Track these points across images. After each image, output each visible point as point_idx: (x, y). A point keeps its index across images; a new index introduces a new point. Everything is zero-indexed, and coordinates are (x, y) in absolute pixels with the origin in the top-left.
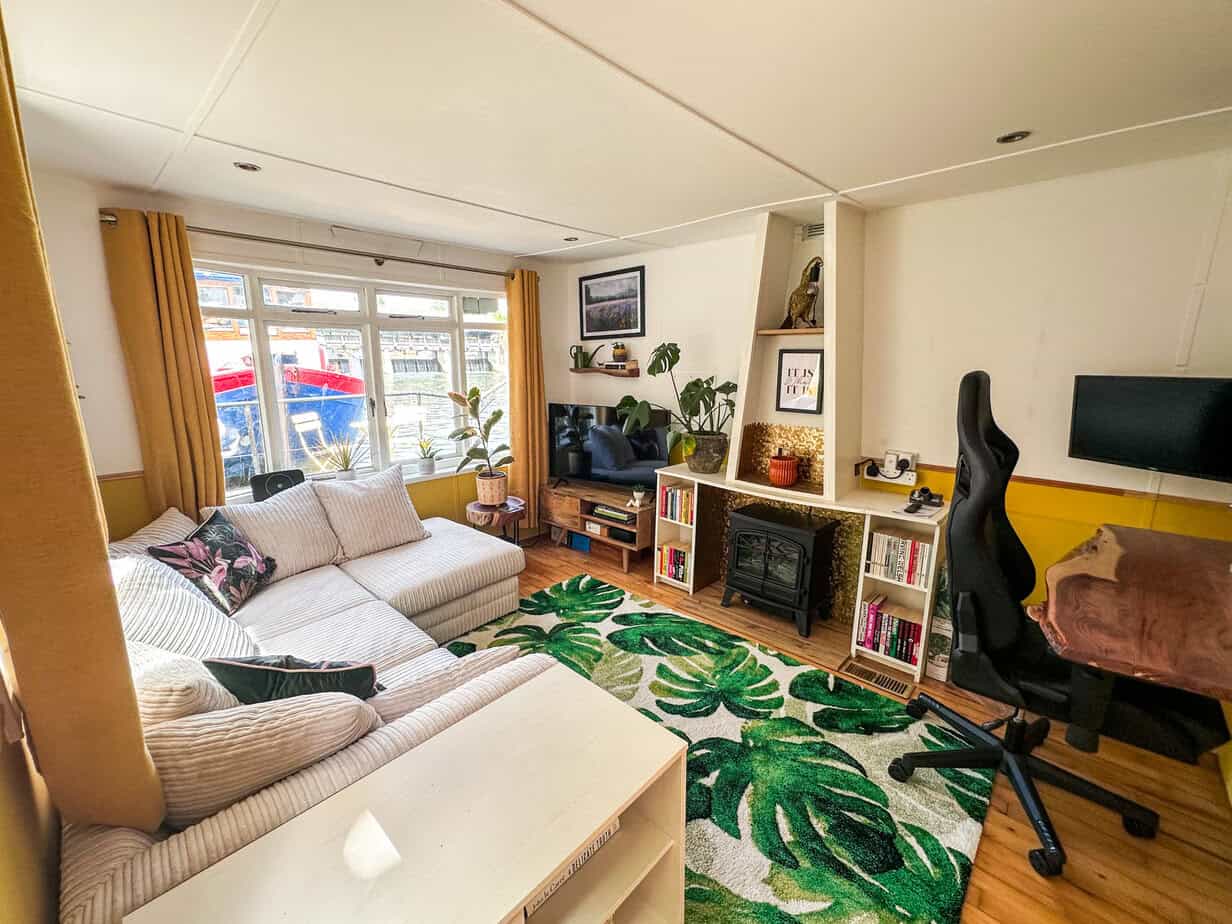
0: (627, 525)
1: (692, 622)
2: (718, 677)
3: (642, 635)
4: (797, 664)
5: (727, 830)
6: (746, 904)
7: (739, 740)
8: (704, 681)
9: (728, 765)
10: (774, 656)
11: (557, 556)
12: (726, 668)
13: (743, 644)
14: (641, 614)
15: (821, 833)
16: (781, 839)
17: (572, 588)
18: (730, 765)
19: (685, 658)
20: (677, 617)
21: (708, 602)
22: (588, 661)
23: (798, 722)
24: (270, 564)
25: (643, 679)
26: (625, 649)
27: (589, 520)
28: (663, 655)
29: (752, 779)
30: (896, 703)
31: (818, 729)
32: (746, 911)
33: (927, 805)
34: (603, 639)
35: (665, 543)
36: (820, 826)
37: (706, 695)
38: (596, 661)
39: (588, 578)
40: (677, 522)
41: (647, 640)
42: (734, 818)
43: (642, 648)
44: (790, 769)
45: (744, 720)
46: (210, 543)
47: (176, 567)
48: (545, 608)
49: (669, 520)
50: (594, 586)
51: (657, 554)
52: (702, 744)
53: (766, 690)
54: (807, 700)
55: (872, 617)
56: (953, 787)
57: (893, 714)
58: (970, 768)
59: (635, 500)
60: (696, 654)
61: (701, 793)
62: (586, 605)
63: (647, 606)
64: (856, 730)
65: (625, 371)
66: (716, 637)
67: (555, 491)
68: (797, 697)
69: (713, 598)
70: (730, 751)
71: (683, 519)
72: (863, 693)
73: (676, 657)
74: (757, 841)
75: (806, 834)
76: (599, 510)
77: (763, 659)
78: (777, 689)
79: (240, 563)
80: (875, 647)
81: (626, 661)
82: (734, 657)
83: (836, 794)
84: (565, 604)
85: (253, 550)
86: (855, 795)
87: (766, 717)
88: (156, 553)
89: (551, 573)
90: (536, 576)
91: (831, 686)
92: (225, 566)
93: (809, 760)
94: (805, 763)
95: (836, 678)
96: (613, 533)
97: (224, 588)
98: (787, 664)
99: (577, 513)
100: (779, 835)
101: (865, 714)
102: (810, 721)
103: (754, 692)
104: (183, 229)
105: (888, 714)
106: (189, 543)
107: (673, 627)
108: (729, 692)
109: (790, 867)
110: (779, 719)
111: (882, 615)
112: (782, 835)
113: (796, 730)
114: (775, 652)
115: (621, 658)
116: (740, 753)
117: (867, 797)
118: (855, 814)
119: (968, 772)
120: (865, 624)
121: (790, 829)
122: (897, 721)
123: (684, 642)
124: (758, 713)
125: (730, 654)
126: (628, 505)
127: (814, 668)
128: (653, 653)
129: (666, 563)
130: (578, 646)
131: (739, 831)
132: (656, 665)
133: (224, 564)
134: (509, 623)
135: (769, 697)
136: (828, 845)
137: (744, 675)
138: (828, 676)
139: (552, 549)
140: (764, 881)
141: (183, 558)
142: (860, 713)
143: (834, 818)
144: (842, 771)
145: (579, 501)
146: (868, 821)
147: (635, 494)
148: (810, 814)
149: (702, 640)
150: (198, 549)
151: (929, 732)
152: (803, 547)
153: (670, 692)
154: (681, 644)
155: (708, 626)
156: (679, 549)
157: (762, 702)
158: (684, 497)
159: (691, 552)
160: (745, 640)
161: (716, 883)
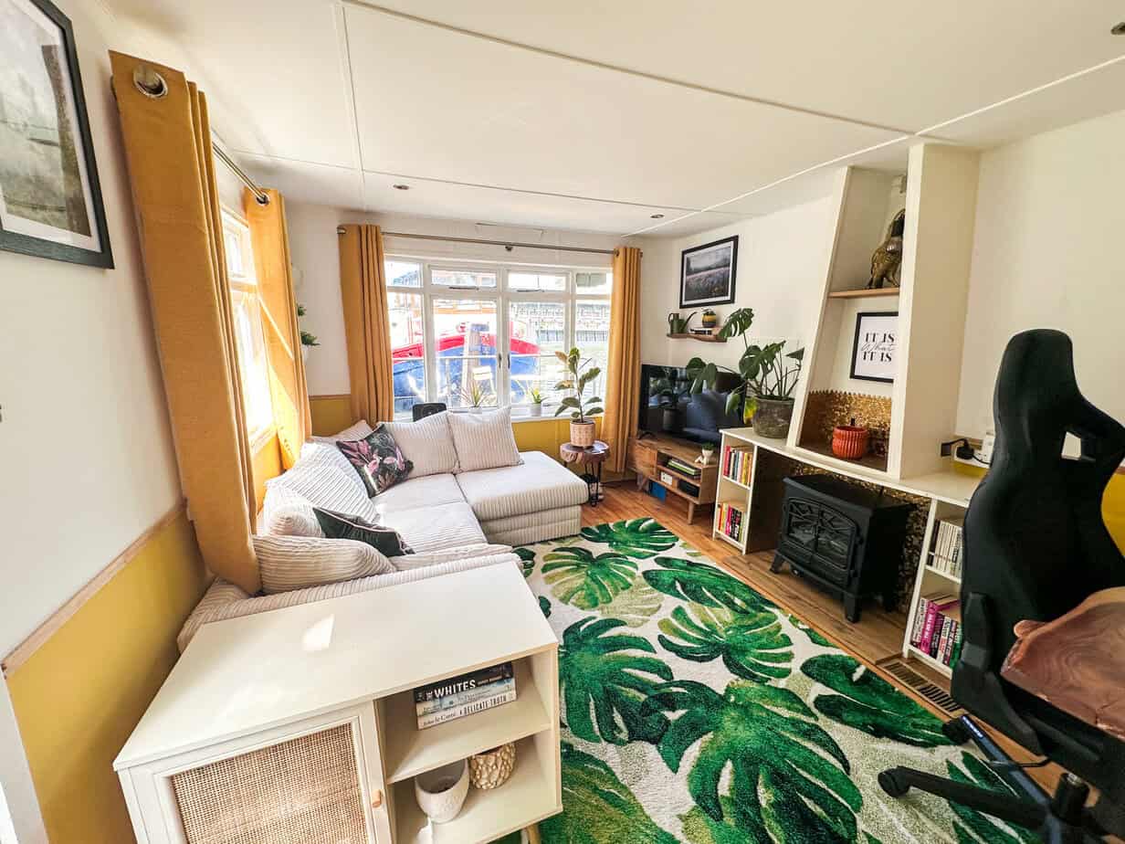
0: (693, 479)
1: (730, 579)
2: (731, 632)
3: (675, 579)
4: (827, 645)
5: (667, 760)
6: (652, 826)
7: (722, 692)
8: (714, 632)
9: (698, 709)
10: (803, 630)
11: (634, 499)
12: (742, 627)
13: (776, 611)
14: (683, 561)
15: (763, 803)
16: (717, 790)
17: (634, 526)
18: (700, 710)
19: (706, 607)
20: (718, 571)
21: (758, 565)
22: (616, 588)
23: (795, 697)
24: (409, 466)
25: (657, 614)
26: (652, 586)
27: (664, 471)
28: (686, 600)
29: (717, 729)
30: (934, 718)
31: (815, 711)
32: (648, 832)
33: (914, 830)
34: (639, 573)
35: (726, 502)
36: (765, 796)
37: (710, 644)
38: (623, 589)
39: (652, 521)
40: (737, 482)
41: (678, 584)
42: (680, 755)
43: (670, 589)
44: (762, 736)
45: (736, 677)
46: (372, 445)
47: (348, 457)
48: (603, 538)
49: (730, 479)
50: (654, 529)
51: (717, 510)
52: (682, 684)
53: (776, 658)
54: (817, 681)
55: (930, 617)
56: (963, 829)
57: (923, 727)
58: (1003, 819)
59: (703, 457)
60: (720, 607)
61: (659, 722)
62: (638, 542)
63: (694, 555)
64: (863, 728)
65: (711, 336)
66: (747, 597)
67: (640, 442)
68: (809, 675)
69: (764, 562)
70: (707, 698)
71: (743, 480)
72: (895, 695)
73: (697, 604)
74: (691, 782)
75: (745, 797)
76: (672, 463)
77: (787, 628)
78: (789, 661)
79: (388, 461)
80: (933, 654)
81: (649, 596)
82: (757, 619)
83: (800, 775)
84: (621, 539)
85: (399, 453)
86: (824, 786)
87: (762, 682)
88: (340, 446)
89: (622, 512)
90: (608, 512)
91: (856, 677)
92: (378, 461)
93: (788, 735)
94: (780, 736)
95: (867, 671)
96: (682, 485)
97: (375, 475)
98: (814, 641)
99: (654, 463)
100: (716, 786)
101: (885, 716)
102: (810, 701)
103: (760, 657)
104: (380, 234)
105: (915, 725)
106: (360, 443)
107: (709, 579)
108: (734, 647)
109: (713, 817)
110: (776, 688)
111: (943, 617)
112: (719, 788)
113: (789, 704)
114: (806, 627)
115: (646, 592)
116: (716, 703)
117: (837, 793)
118: (812, 802)
119: (998, 823)
120: (921, 624)
121: (730, 786)
122: (923, 735)
123: (713, 594)
124: (756, 676)
125: (756, 616)
126: (696, 461)
127: (845, 654)
128: (678, 595)
129: (725, 520)
130: (615, 575)
131: (678, 767)
132: (676, 606)
133: (378, 460)
134: (567, 543)
135: (776, 665)
136: (764, 816)
137: (760, 638)
138: (858, 665)
139: (632, 493)
140: (680, 817)
141: (355, 451)
142: (878, 713)
143: (785, 797)
144: (822, 759)
145: (656, 453)
146: (824, 814)
147: (703, 451)
148: (760, 782)
149: (732, 597)
150: (364, 447)
151: (964, 761)
152: (857, 525)
153: (677, 632)
154: (709, 594)
155: (746, 586)
156: (737, 509)
157: (766, 667)
158: (746, 458)
159: (746, 512)
160: (778, 608)
161: (634, 798)
